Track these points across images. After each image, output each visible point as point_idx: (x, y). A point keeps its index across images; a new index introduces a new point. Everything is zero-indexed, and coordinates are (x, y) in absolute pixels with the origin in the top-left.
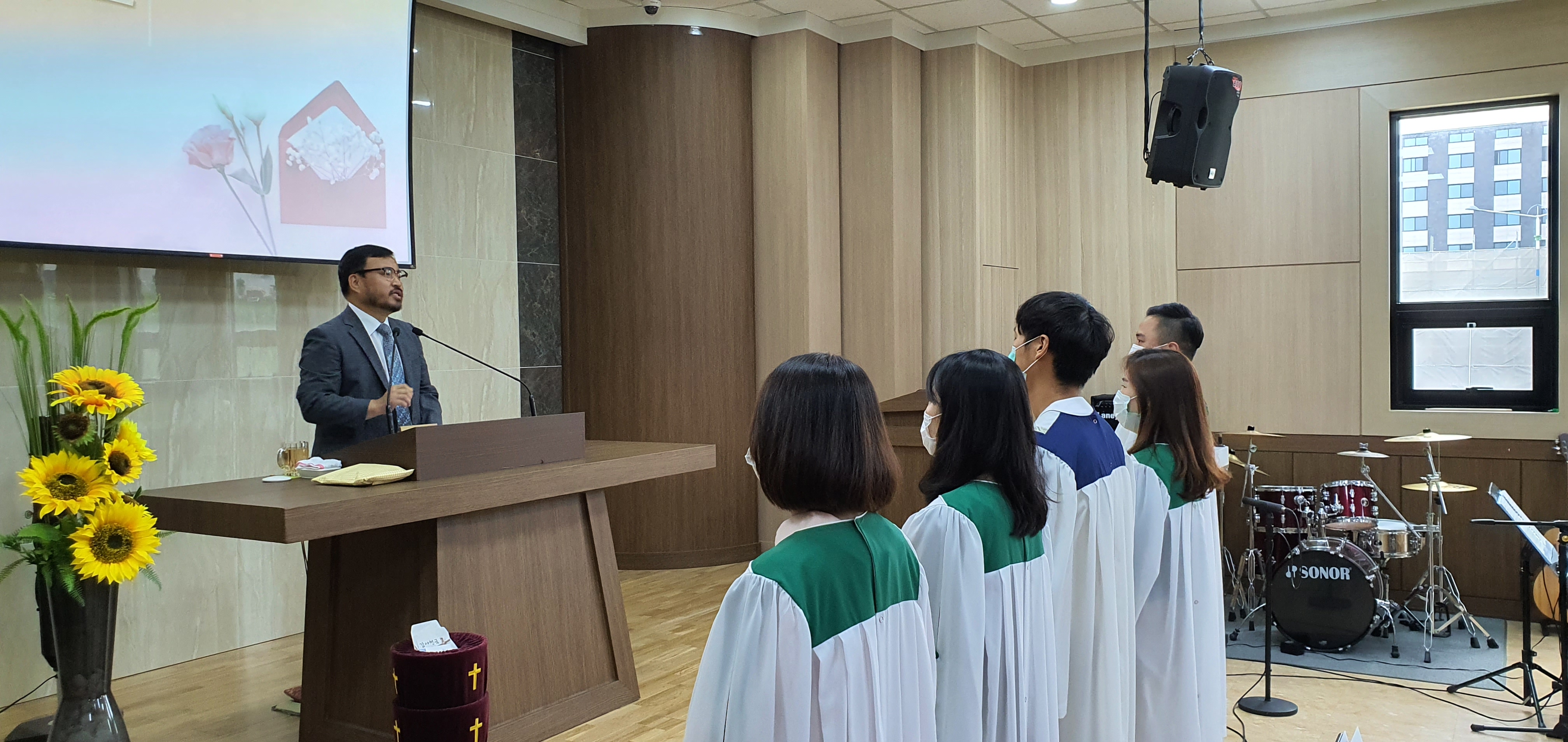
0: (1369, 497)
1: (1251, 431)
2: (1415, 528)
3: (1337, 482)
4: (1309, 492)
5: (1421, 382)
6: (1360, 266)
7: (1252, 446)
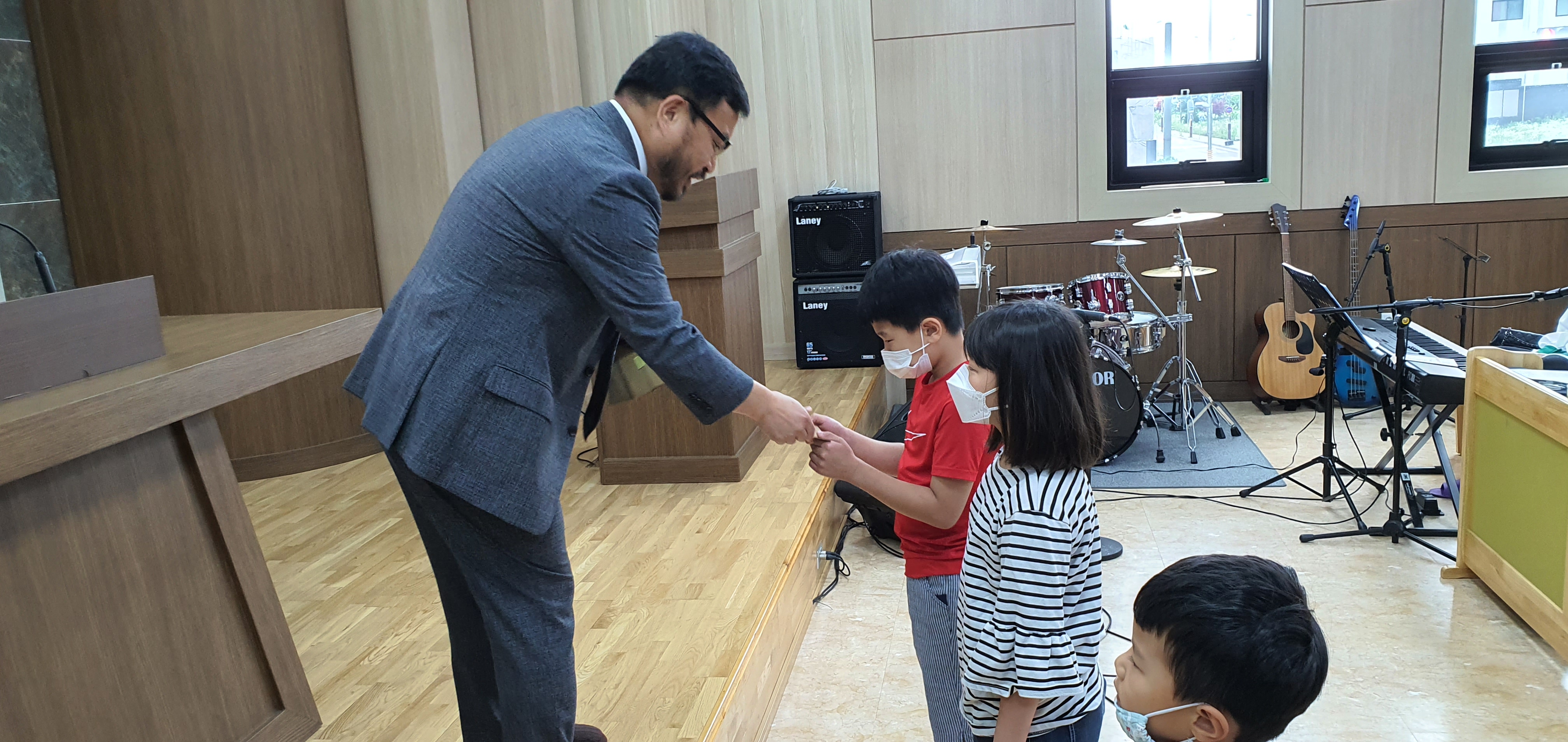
0: (1123, 289)
1: (985, 227)
2: (1170, 319)
3: (1088, 277)
4: (1059, 290)
5: (1136, 158)
6: (1075, 27)
7: (986, 243)
